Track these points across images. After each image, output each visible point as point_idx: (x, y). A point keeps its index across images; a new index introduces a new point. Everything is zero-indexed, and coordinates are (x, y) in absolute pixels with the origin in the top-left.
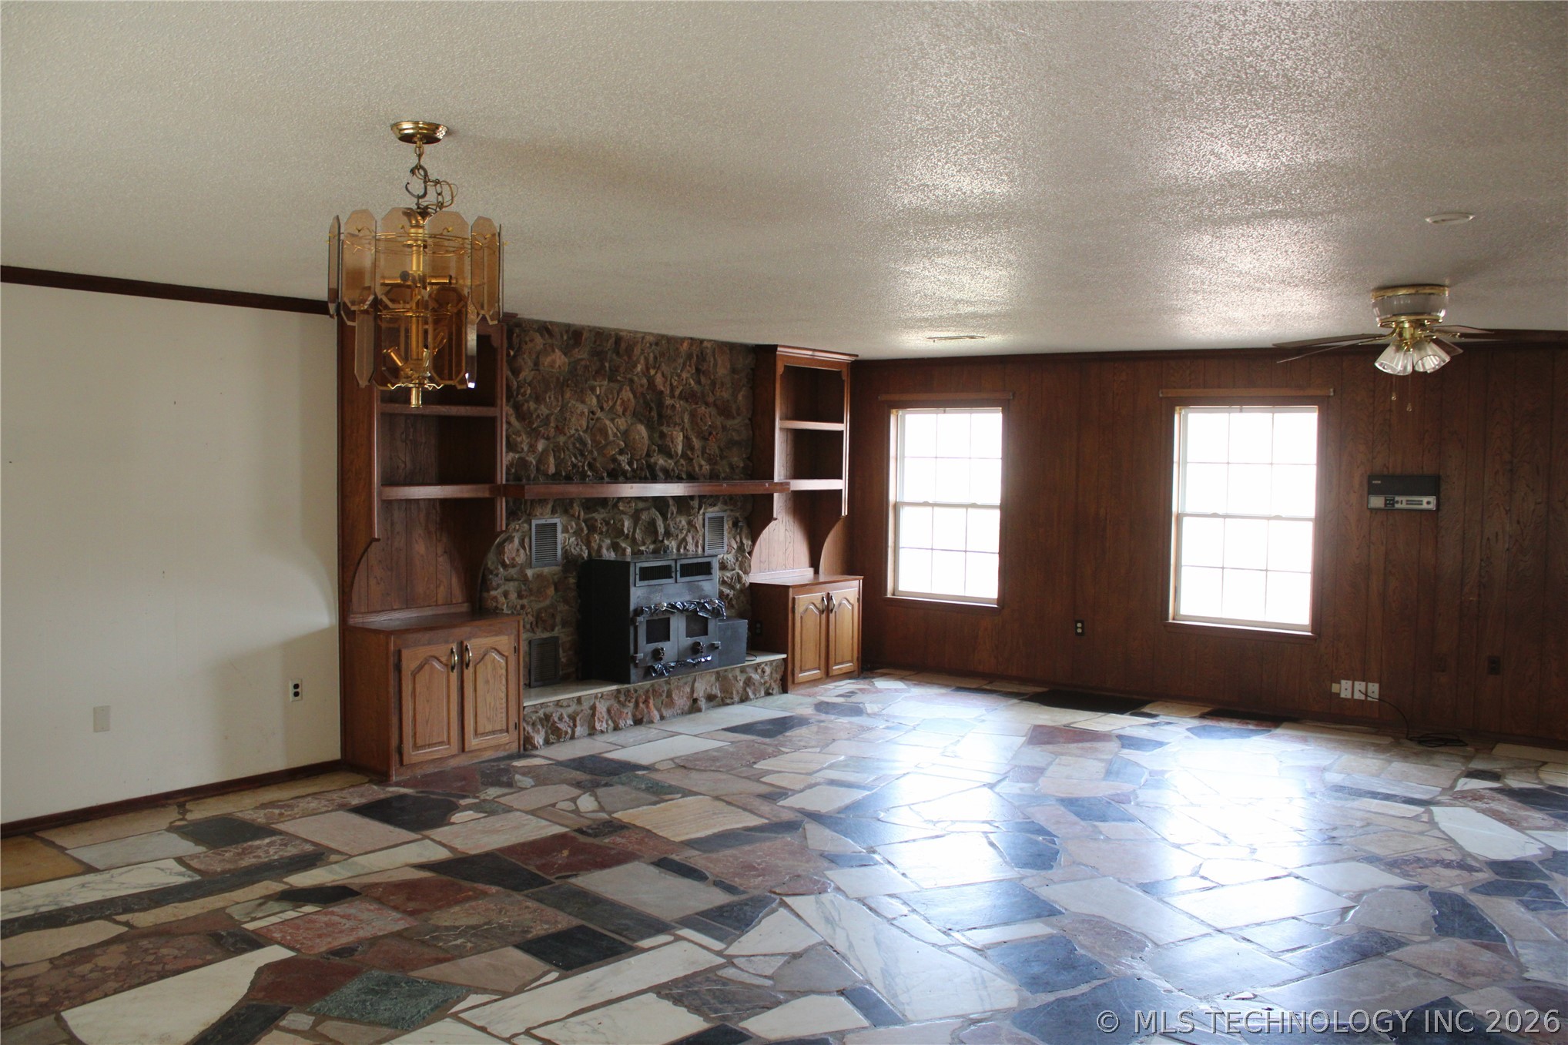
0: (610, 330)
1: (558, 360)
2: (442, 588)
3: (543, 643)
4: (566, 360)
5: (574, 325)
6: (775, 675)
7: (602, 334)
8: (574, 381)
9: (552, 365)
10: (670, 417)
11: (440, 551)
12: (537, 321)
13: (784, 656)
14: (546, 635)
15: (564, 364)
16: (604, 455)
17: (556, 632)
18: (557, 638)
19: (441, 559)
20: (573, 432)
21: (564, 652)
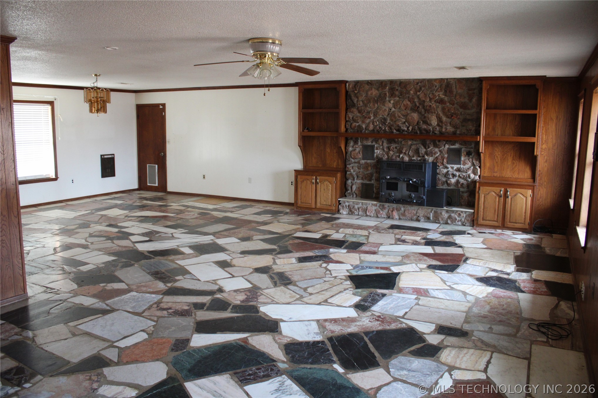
0: (396, 80)
1: (374, 92)
2: (335, 162)
3: (366, 185)
4: (378, 92)
5: (380, 80)
6: (468, 218)
7: (393, 82)
8: (381, 99)
9: (372, 94)
10: (429, 110)
11: (335, 151)
12: (365, 81)
13: (473, 211)
14: (368, 182)
15: (377, 93)
16: (396, 124)
17: (372, 182)
18: (373, 184)
19: (335, 154)
20: (381, 116)
21: (376, 189)
